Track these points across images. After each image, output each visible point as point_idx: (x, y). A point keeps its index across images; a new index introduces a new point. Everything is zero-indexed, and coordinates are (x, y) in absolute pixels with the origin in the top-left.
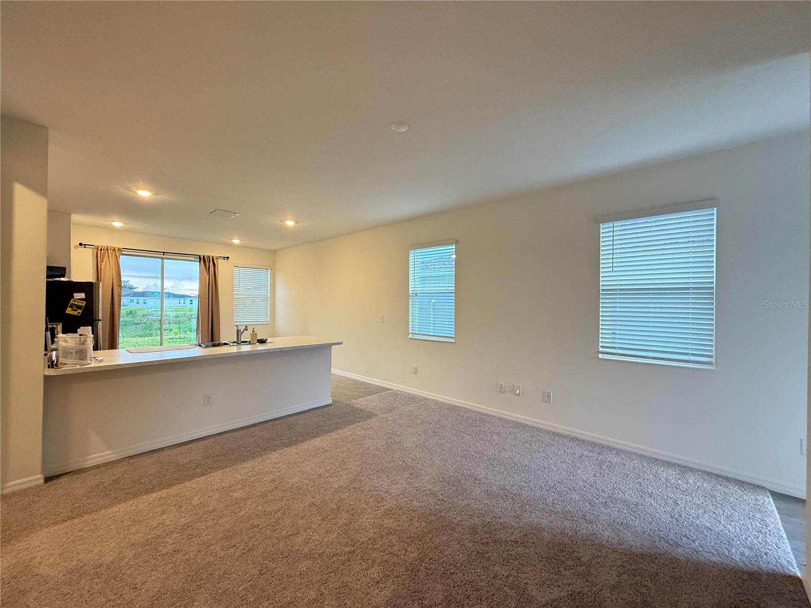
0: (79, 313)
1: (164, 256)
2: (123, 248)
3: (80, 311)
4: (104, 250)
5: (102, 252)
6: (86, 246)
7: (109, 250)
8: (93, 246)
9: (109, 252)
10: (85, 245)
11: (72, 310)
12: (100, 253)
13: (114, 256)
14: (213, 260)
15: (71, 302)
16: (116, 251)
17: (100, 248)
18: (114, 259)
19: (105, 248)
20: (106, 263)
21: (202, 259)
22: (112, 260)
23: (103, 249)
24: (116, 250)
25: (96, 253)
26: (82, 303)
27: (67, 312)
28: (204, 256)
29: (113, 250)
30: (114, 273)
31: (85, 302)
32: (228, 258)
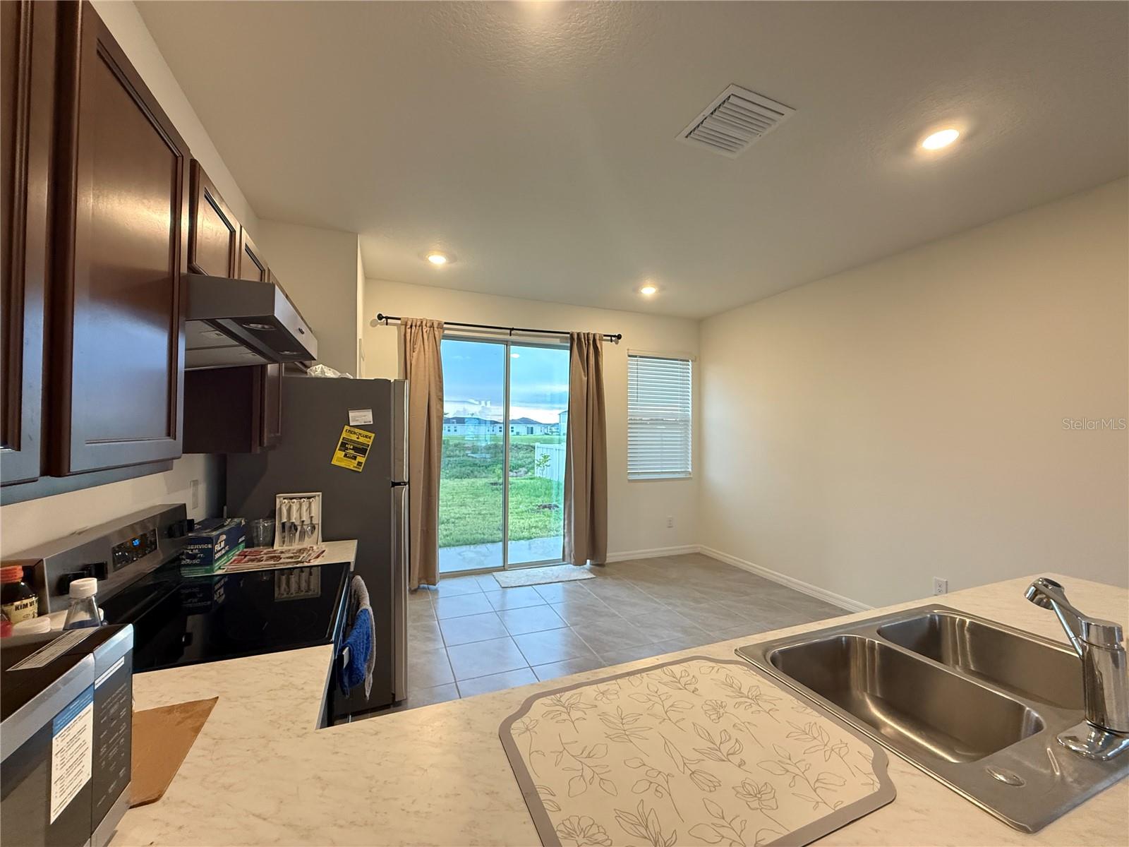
0: (359, 464)
1: (513, 338)
2: (446, 323)
3: (361, 459)
4: (416, 326)
5: (413, 331)
6: (389, 321)
7: (424, 327)
8: (399, 319)
9: (424, 331)
10: (387, 318)
11: (345, 456)
12: (411, 332)
13: (432, 335)
14: (594, 340)
15: (344, 435)
16: (436, 329)
17: (409, 323)
18: (431, 344)
19: (418, 323)
20: (419, 351)
21: (576, 339)
22: (429, 345)
23: (414, 324)
24: (435, 325)
25: (403, 334)
26: (366, 437)
27: (334, 462)
28: (578, 334)
29: (430, 327)
30: (432, 373)
31: (373, 435)
32: (619, 337)
